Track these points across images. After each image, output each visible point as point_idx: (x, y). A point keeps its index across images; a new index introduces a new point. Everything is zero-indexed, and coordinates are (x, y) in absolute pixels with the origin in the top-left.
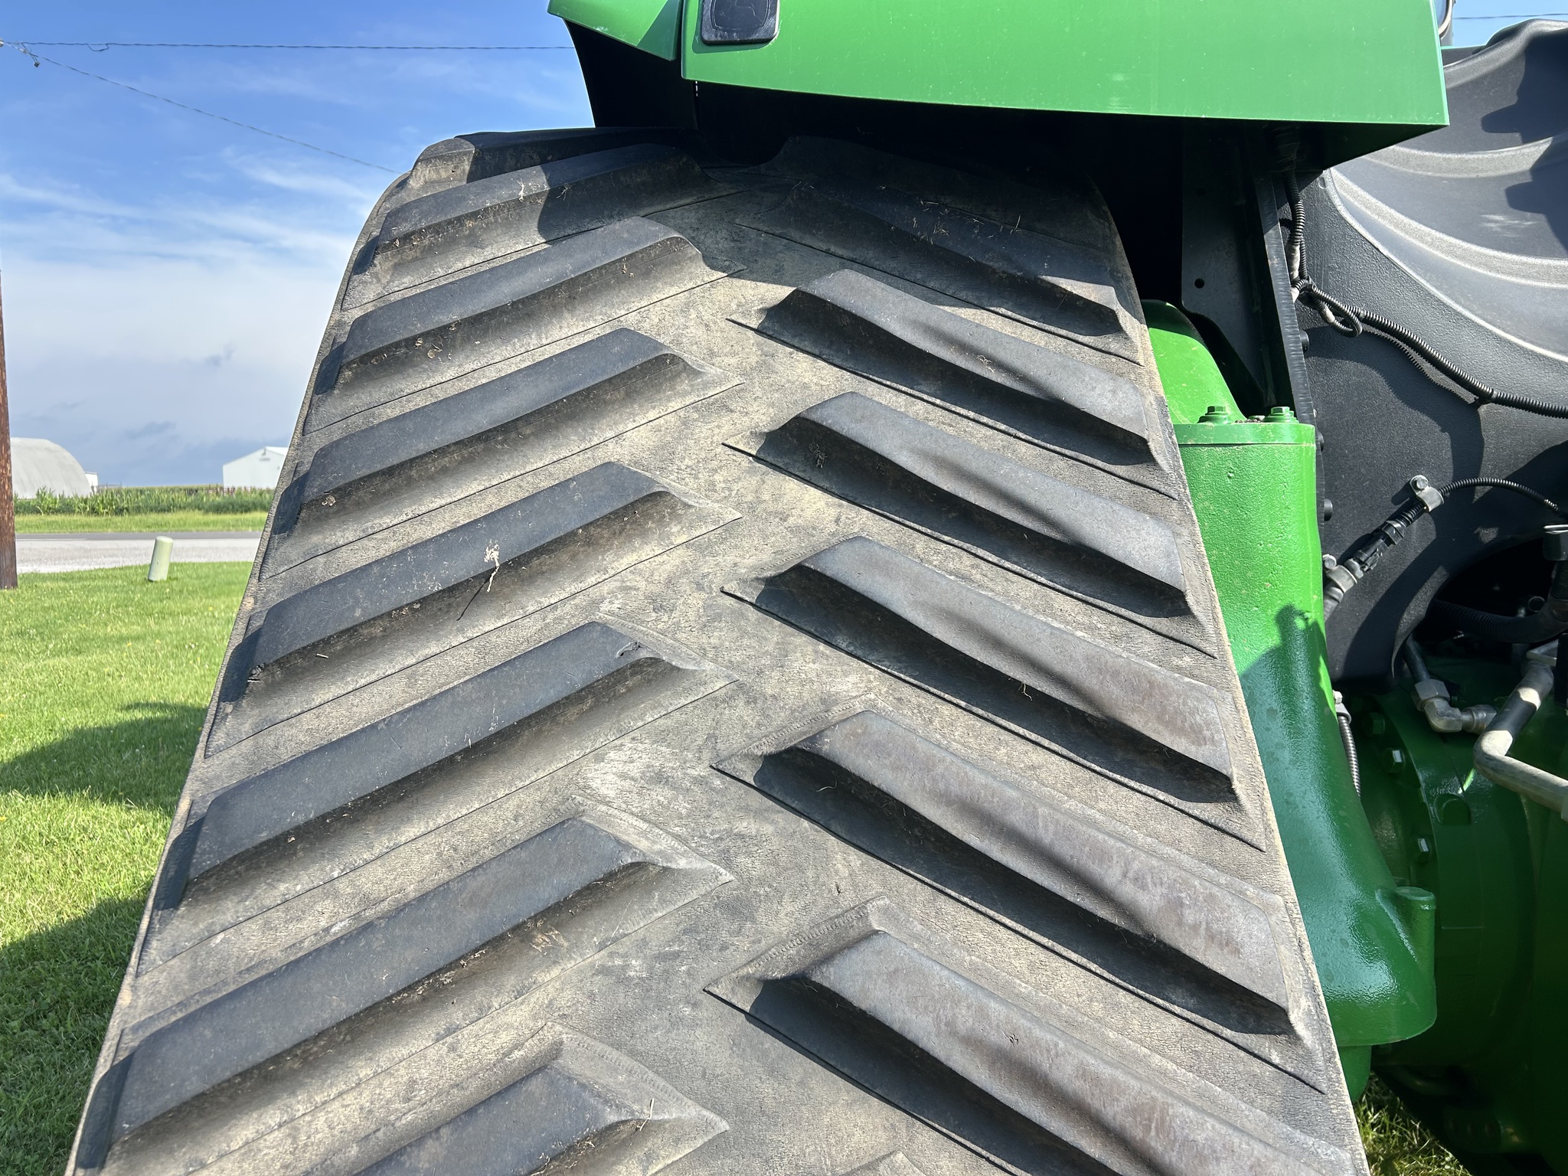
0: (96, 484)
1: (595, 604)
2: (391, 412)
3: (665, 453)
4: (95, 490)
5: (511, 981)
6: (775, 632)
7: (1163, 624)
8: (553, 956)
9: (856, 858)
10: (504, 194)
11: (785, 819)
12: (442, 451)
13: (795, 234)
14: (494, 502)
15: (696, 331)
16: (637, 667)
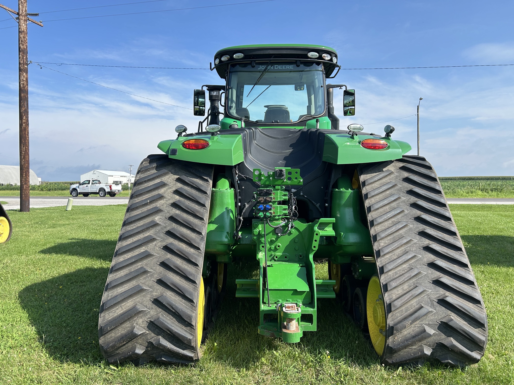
0: (41, 181)
1: (157, 205)
2: (141, 188)
3: (165, 192)
4: (41, 182)
5: (148, 231)
6: (172, 208)
7: (204, 207)
8: (151, 230)
9: (175, 224)
10: (152, 166)
11: (170, 221)
12: (145, 192)
13: (181, 170)
14: (149, 197)
15: (169, 181)
16: (159, 210)
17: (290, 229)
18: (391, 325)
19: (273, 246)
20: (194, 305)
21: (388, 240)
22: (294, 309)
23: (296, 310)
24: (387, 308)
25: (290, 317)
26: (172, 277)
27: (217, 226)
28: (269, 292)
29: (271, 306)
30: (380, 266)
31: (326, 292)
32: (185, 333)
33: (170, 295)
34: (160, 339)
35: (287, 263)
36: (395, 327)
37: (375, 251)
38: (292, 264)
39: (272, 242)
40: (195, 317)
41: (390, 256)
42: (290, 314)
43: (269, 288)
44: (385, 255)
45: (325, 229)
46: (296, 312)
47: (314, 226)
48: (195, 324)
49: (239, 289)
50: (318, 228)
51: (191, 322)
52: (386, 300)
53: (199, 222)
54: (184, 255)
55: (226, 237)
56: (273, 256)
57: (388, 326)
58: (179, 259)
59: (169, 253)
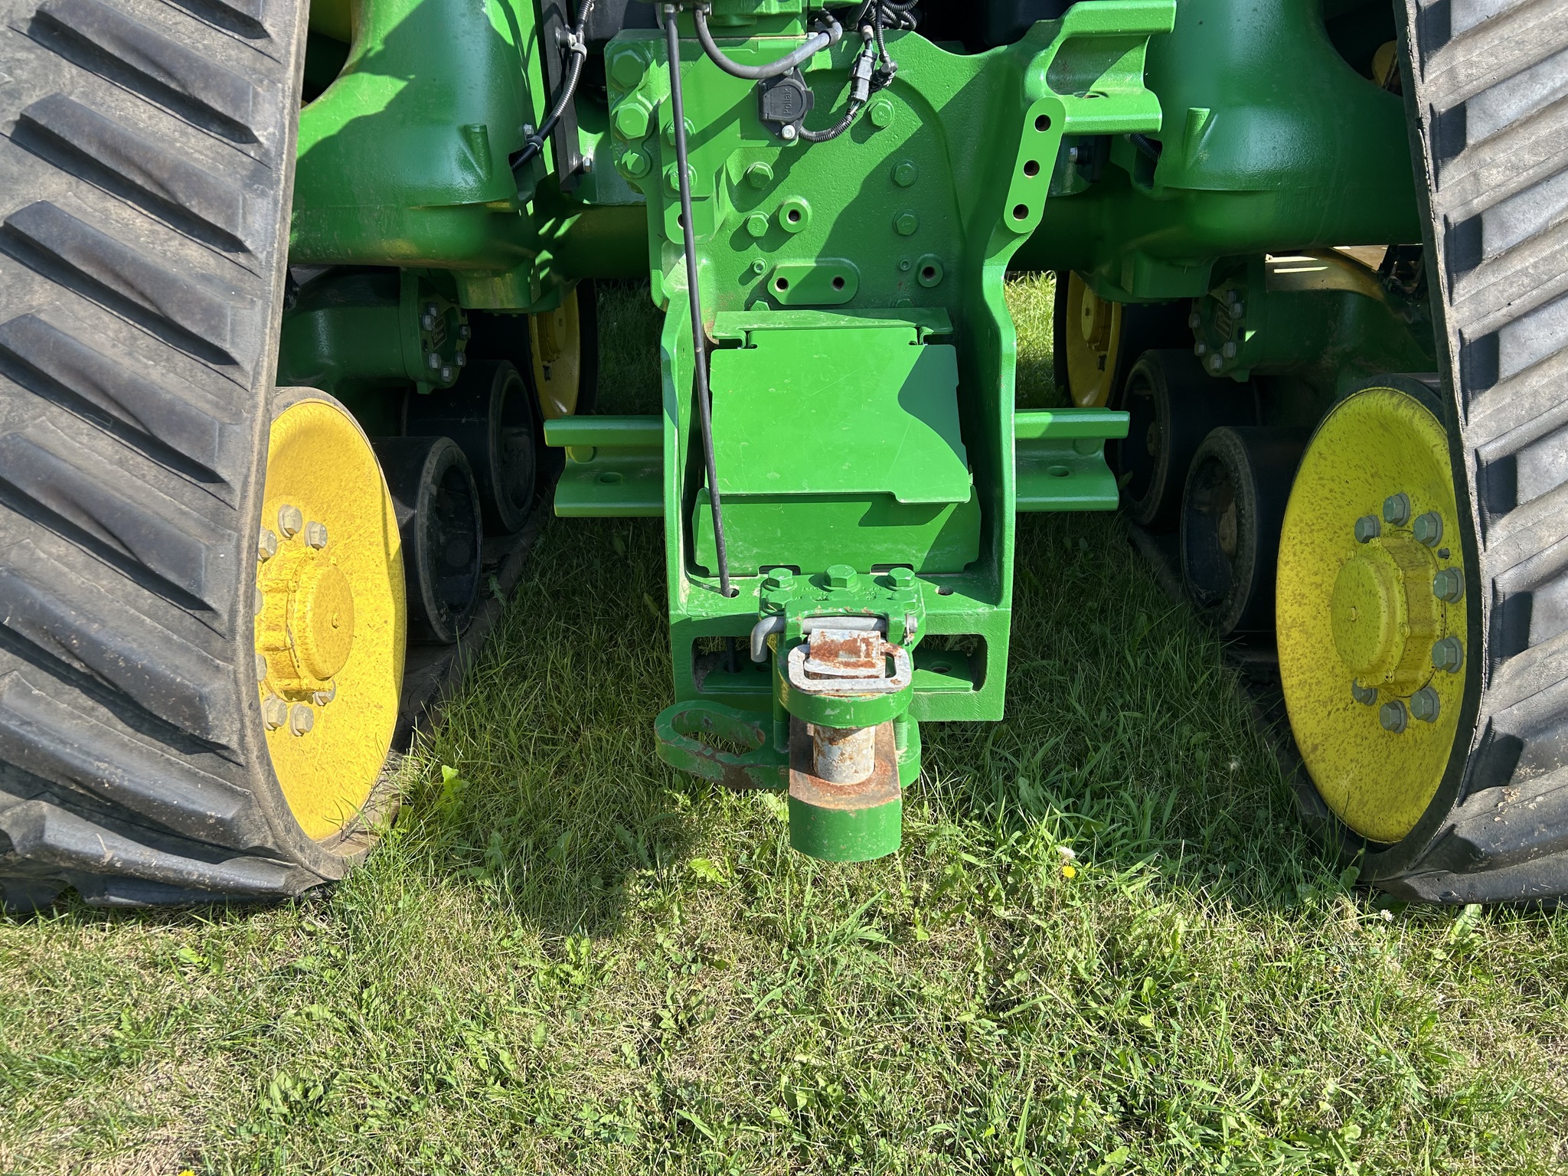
17: (862, 93)
18: (1500, 729)
19: (759, 219)
20: (216, 625)
21: (1537, 143)
22: (863, 659)
23: (881, 665)
24: (1499, 622)
25: (838, 719)
26: (64, 444)
27: (401, 85)
28: (724, 509)
29: (735, 593)
30: (1471, 332)
31: (1064, 474)
32: (185, 786)
33: (59, 558)
34: (43, 817)
35: (844, 320)
36: (1531, 744)
37: (1439, 229)
38: (876, 322)
39: (750, 190)
40: (227, 700)
41: (1545, 259)
42: (832, 704)
43: (721, 490)
44: (1511, 251)
45: (1094, 88)
46: (879, 691)
47: (1024, 68)
48: (235, 738)
49: (577, 470)
50: (1053, 77)
51: (207, 730)
52: (1493, 566)
53: (233, 53)
54: (130, 285)
55: (465, 165)
56: (760, 278)
57: (1479, 733)
58: (106, 318)
59: (38, 278)
